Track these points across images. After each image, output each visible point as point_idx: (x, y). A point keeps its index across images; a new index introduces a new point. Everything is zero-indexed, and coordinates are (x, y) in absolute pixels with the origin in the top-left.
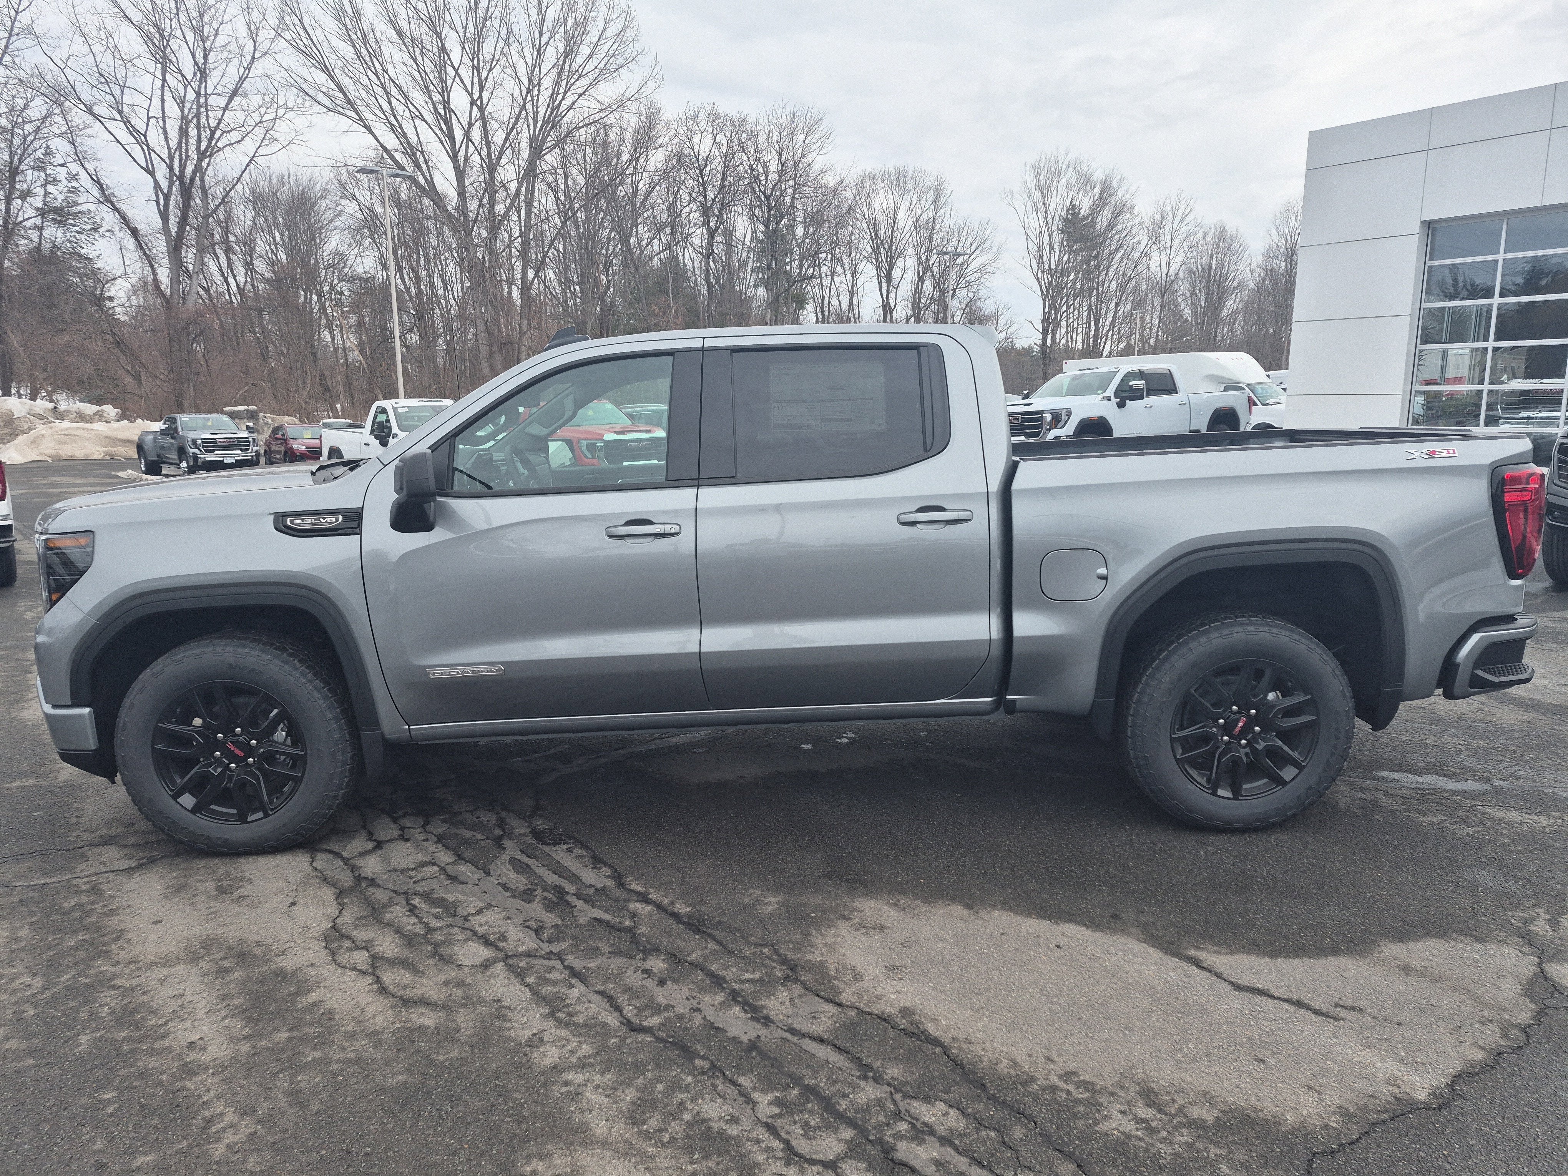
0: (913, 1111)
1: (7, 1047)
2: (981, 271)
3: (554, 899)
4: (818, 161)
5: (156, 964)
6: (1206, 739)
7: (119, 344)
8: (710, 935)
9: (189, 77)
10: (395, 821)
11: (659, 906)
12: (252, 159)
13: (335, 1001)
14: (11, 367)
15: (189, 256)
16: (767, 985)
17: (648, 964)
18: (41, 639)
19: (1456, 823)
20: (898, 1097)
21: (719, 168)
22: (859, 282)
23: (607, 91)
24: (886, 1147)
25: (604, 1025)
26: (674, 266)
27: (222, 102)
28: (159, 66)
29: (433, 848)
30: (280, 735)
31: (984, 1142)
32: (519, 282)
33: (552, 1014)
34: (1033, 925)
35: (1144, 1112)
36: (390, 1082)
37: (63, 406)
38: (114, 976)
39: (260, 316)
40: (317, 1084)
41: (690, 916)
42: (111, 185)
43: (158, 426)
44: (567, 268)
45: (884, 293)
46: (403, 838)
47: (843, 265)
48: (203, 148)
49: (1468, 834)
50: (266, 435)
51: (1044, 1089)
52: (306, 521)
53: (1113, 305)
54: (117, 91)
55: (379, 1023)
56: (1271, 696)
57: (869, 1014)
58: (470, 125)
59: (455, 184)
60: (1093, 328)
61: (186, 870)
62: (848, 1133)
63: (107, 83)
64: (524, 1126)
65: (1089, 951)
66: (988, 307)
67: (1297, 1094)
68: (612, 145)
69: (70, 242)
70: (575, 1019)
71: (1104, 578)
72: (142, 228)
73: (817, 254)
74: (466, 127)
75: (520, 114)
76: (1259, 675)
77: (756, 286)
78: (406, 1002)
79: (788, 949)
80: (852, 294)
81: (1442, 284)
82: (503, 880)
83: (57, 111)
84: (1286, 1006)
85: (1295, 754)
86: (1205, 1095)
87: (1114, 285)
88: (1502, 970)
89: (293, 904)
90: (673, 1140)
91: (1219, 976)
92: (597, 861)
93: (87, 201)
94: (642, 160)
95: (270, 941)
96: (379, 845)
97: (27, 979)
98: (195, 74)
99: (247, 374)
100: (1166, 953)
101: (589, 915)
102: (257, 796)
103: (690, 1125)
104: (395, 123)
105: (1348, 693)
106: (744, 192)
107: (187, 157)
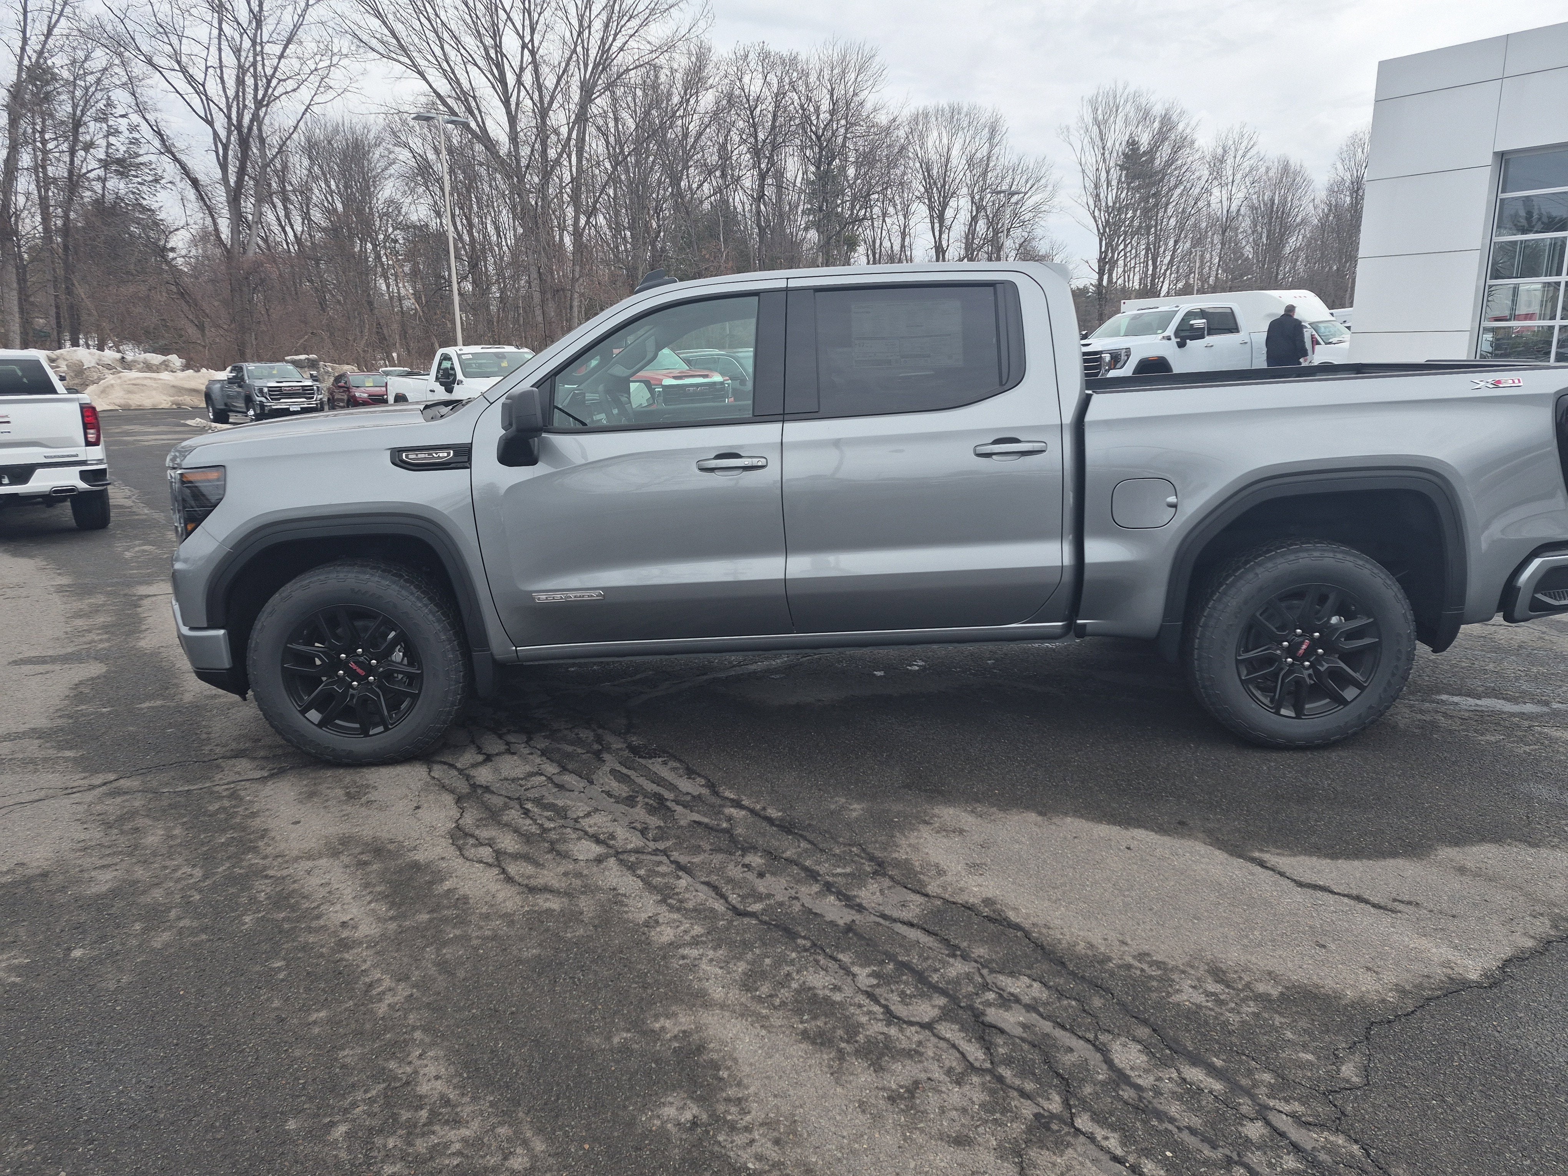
0: (999, 983)
1: (181, 925)
2: (1036, 208)
3: (655, 804)
4: (870, 99)
5: (301, 858)
6: (1270, 660)
7: (183, 294)
8: (801, 836)
9: (245, 26)
10: (500, 737)
11: (752, 811)
12: (308, 107)
13: (466, 888)
14: (79, 319)
15: (248, 206)
16: (858, 878)
17: (747, 860)
18: (178, 566)
19: (1514, 742)
20: (985, 972)
21: (770, 109)
22: (912, 223)
23: (658, 31)
24: (976, 1012)
25: (712, 910)
26: (723, 207)
27: (277, 49)
28: (216, 15)
29: (538, 760)
30: (398, 656)
31: (1066, 1009)
32: (571, 229)
33: (664, 901)
34: (1103, 830)
35: (1212, 986)
36: (525, 955)
37: (130, 356)
38: (265, 868)
39: (318, 264)
40: (462, 956)
41: (782, 820)
42: (171, 136)
43: (224, 375)
44: (617, 213)
45: (937, 234)
46: (509, 752)
47: (895, 206)
48: (260, 97)
49: (1525, 752)
50: (329, 382)
51: (1119, 967)
52: (420, 456)
53: (1171, 243)
54: (174, 40)
55: (510, 906)
56: (1334, 620)
57: (954, 903)
58: (522, 69)
59: (507, 129)
60: (1151, 268)
61: (315, 779)
62: (941, 1001)
63: (166, 33)
64: (650, 991)
65: (1158, 853)
66: (1042, 248)
67: (1356, 974)
68: (662, 87)
69: (133, 193)
70: (685, 905)
71: (1174, 506)
72: (202, 178)
73: (868, 195)
74: (517, 71)
75: (571, 58)
76: (1323, 599)
77: (806, 229)
78: (532, 890)
79: (875, 849)
80: (904, 235)
81: (1515, 217)
82: (607, 788)
83: (117, 62)
84: (1346, 900)
85: (1357, 675)
86: (1270, 973)
87: (1173, 222)
88: (1554, 871)
89: (418, 808)
90: (783, 1004)
91: (1282, 874)
92: (690, 773)
93: (149, 152)
94: (692, 101)
95: (401, 839)
96: (488, 758)
97: (189, 870)
98: (250, 22)
99: (306, 323)
100: (1231, 855)
101: (689, 818)
102: (379, 712)
103: (798, 992)
104: (448, 69)
105: (1410, 616)
106: (795, 133)
107: (245, 106)
